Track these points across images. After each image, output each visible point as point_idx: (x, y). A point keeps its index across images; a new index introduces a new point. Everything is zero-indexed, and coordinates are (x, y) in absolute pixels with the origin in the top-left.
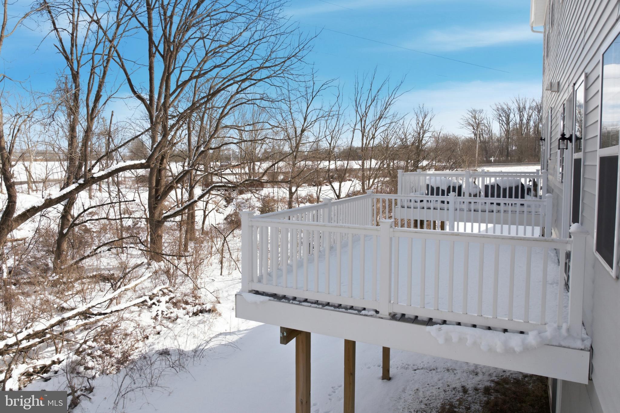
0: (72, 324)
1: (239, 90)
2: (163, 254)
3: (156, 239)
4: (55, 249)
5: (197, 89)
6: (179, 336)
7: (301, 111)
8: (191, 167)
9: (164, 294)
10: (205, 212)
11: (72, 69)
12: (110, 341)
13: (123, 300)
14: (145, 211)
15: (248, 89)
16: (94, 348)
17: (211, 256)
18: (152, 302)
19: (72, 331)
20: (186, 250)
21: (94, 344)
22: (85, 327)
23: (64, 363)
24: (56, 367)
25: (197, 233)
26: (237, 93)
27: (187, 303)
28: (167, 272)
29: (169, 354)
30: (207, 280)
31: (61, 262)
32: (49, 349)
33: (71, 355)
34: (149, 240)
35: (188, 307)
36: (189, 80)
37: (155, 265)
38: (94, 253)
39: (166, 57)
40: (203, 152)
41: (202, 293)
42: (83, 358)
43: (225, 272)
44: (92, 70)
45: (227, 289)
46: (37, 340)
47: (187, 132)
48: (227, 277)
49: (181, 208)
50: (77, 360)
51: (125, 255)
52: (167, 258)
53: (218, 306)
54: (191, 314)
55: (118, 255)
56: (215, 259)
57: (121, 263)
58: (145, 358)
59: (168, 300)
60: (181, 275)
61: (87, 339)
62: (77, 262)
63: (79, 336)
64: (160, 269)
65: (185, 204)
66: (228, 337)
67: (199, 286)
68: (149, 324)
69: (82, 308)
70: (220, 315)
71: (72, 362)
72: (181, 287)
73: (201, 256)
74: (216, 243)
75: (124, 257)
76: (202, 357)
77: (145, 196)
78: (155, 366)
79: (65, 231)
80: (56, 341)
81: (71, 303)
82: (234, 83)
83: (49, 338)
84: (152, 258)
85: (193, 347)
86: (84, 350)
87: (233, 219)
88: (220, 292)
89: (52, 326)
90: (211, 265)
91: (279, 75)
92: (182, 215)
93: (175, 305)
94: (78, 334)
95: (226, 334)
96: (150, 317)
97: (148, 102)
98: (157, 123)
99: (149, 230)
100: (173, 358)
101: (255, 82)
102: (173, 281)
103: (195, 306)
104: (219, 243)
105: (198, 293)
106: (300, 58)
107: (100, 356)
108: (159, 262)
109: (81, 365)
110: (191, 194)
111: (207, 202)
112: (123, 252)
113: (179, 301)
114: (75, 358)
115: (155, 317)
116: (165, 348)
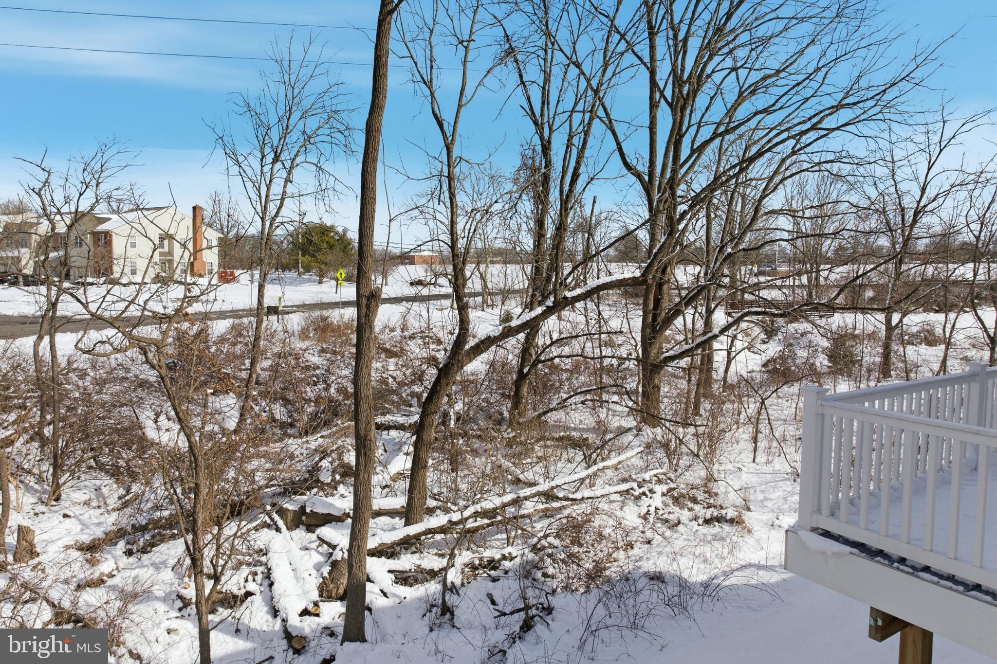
0: (529, 507)
1: (796, 149)
2: (662, 419)
3: (650, 393)
4: (512, 394)
5: (723, 150)
6: (681, 555)
7: (917, 179)
8: (709, 280)
9: (659, 482)
10: (729, 353)
11: (542, 138)
12: (579, 542)
13: (599, 481)
14: (636, 346)
15: (812, 145)
16: (557, 547)
17: (738, 428)
18: (641, 491)
19: (528, 516)
20: (697, 413)
21: (556, 542)
22: (547, 514)
23: (518, 561)
24: (507, 564)
25: (716, 386)
26: (794, 153)
27: (694, 500)
28: (666, 446)
29: (663, 582)
30: (730, 467)
31: (519, 414)
32: (499, 536)
33: (526, 551)
34: (640, 390)
35: (697, 508)
36: (712, 139)
37: (649, 432)
38: (563, 405)
39: (676, 107)
40: (730, 255)
41: (720, 488)
42: (542, 560)
43: (761, 458)
44: (568, 140)
45: (763, 487)
46: (487, 521)
47: (705, 222)
48: (765, 467)
49: (692, 345)
50: (533, 561)
51: (605, 410)
52: (667, 424)
53: (747, 516)
54: (701, 521)
55: (594, 409)
56: (744, 434)
57: (599, 423)
58: (627, 580)
59: (665, 490)
60: (687, 455)
61: (548, 532)
62: (540, 416)
63: (538, 526)
64: (655, 439)
65: (699, 340)
66: (761, 573)
67: (716, 476)
68: (635, 525)
69: (544, 486)
70: (750, 531)
71: (527, 562)
72: (686, 473)
73: (722, 426)
74: (746, 406)
75: (603, 413)
76: (716, 598)
77: (637, 323)
78: (641, 598)
79: (526, 370)
80: (509, 527)
81: (529, 476)
82: (788, 138)
83: (500, 522)
84: (644, 420)
85: (702, 578)
86: (543, 548)
87: (778, 366)
88: (752, 490)
89: (505, 506)
90: (737, 442)
91: (874, 118)
92: (692, 356)
93: (676, 500)
94: (535, 522)
95: (759, 567)
96: (636, 514)
97: (646, 178)
98: (659, 211)
99: (641, 376)
100: (670, 589)
101: (826, 132)
102: (675, 462)
103: (709, 507)
104: (752, 407)
105: (716, 488)
106: (917, 81)
107: (563, 561)
108: (654, 427)
109: (539, 569)
110: (708, 324)
111: (734, 337)
112: (601, 406)
113: (682, 496)
114: (531, 556)
115: (645, 515)
116: (658, 570)
